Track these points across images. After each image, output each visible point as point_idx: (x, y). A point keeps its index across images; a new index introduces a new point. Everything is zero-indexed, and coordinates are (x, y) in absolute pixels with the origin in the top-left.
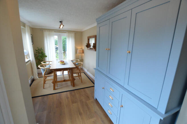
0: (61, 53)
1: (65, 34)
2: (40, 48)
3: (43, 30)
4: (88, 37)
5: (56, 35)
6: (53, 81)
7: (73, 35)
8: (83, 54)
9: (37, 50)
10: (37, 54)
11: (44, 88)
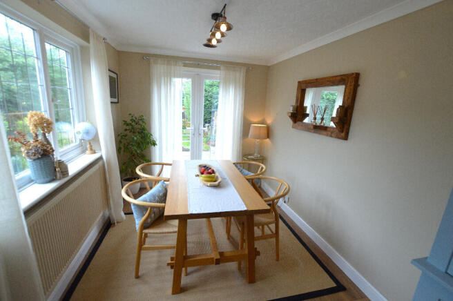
0: (197, 135)
1: (217, 73)
2: (137, 116)
3: (149, 60)
4: (299, 82)
5: (187, 76)
6: (172, 259)
7: (240, 75)
8: (268, 139)
9: (129, 121)
10: (126, 136)
11: (137, 277)
